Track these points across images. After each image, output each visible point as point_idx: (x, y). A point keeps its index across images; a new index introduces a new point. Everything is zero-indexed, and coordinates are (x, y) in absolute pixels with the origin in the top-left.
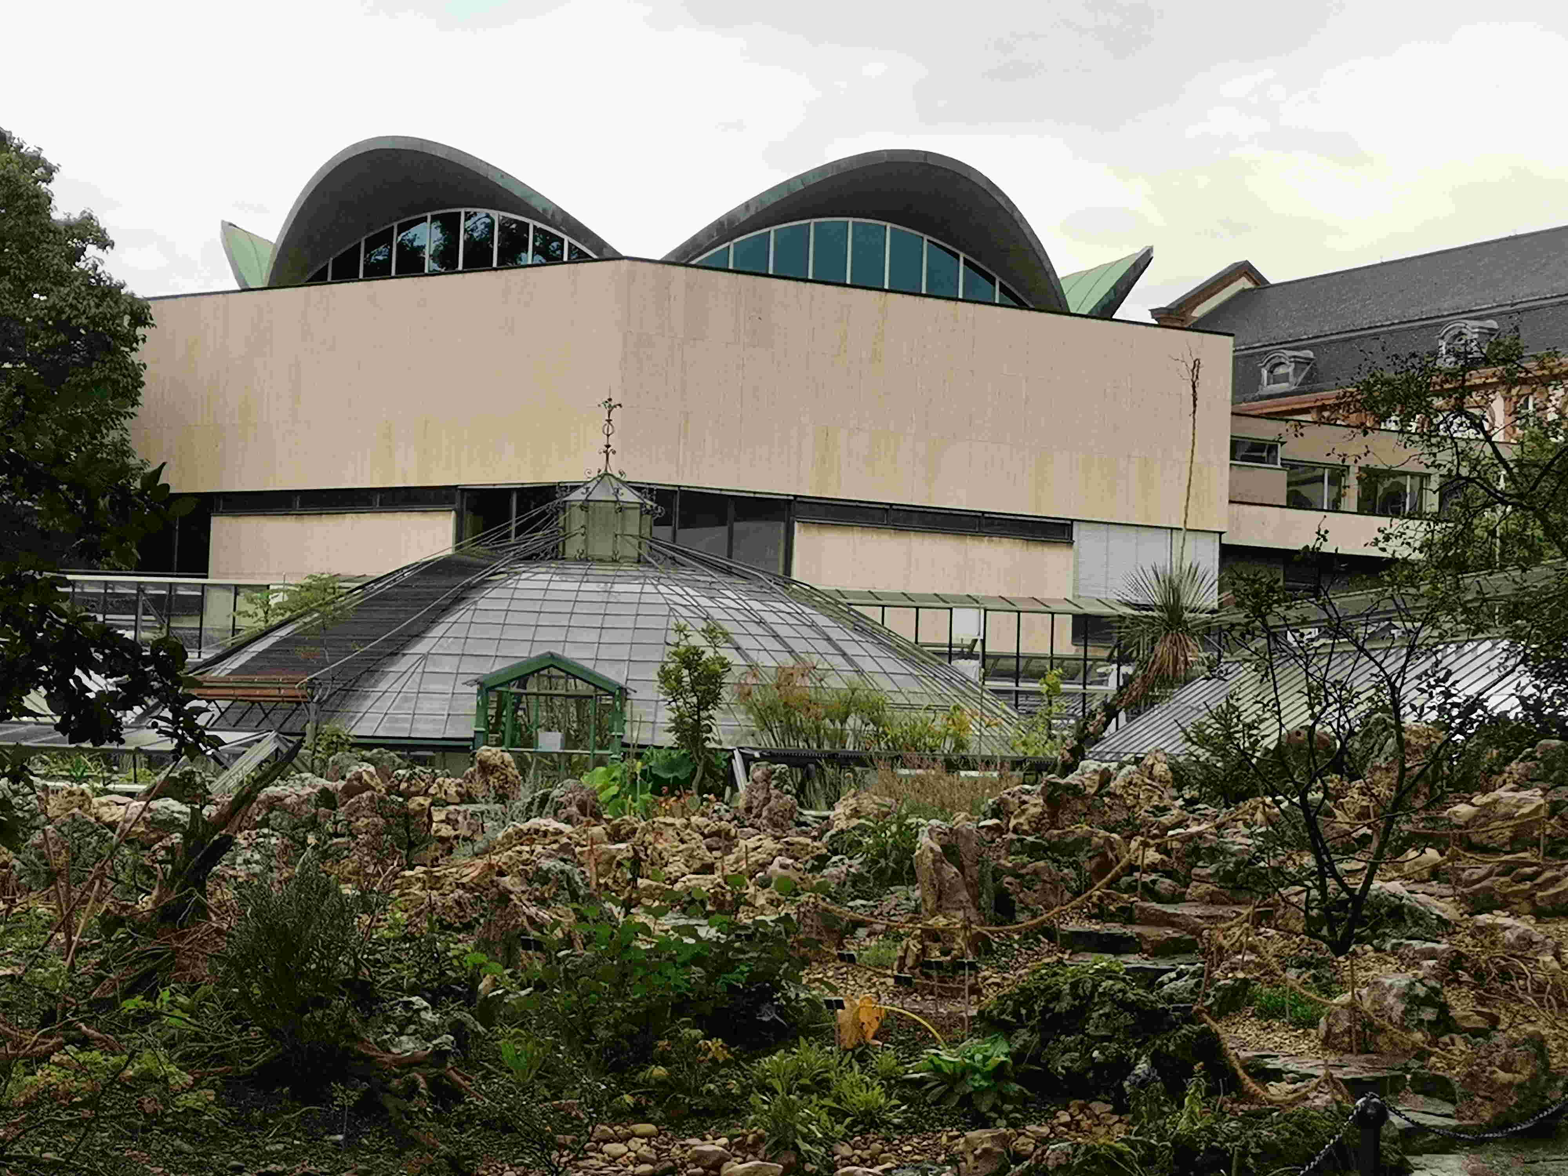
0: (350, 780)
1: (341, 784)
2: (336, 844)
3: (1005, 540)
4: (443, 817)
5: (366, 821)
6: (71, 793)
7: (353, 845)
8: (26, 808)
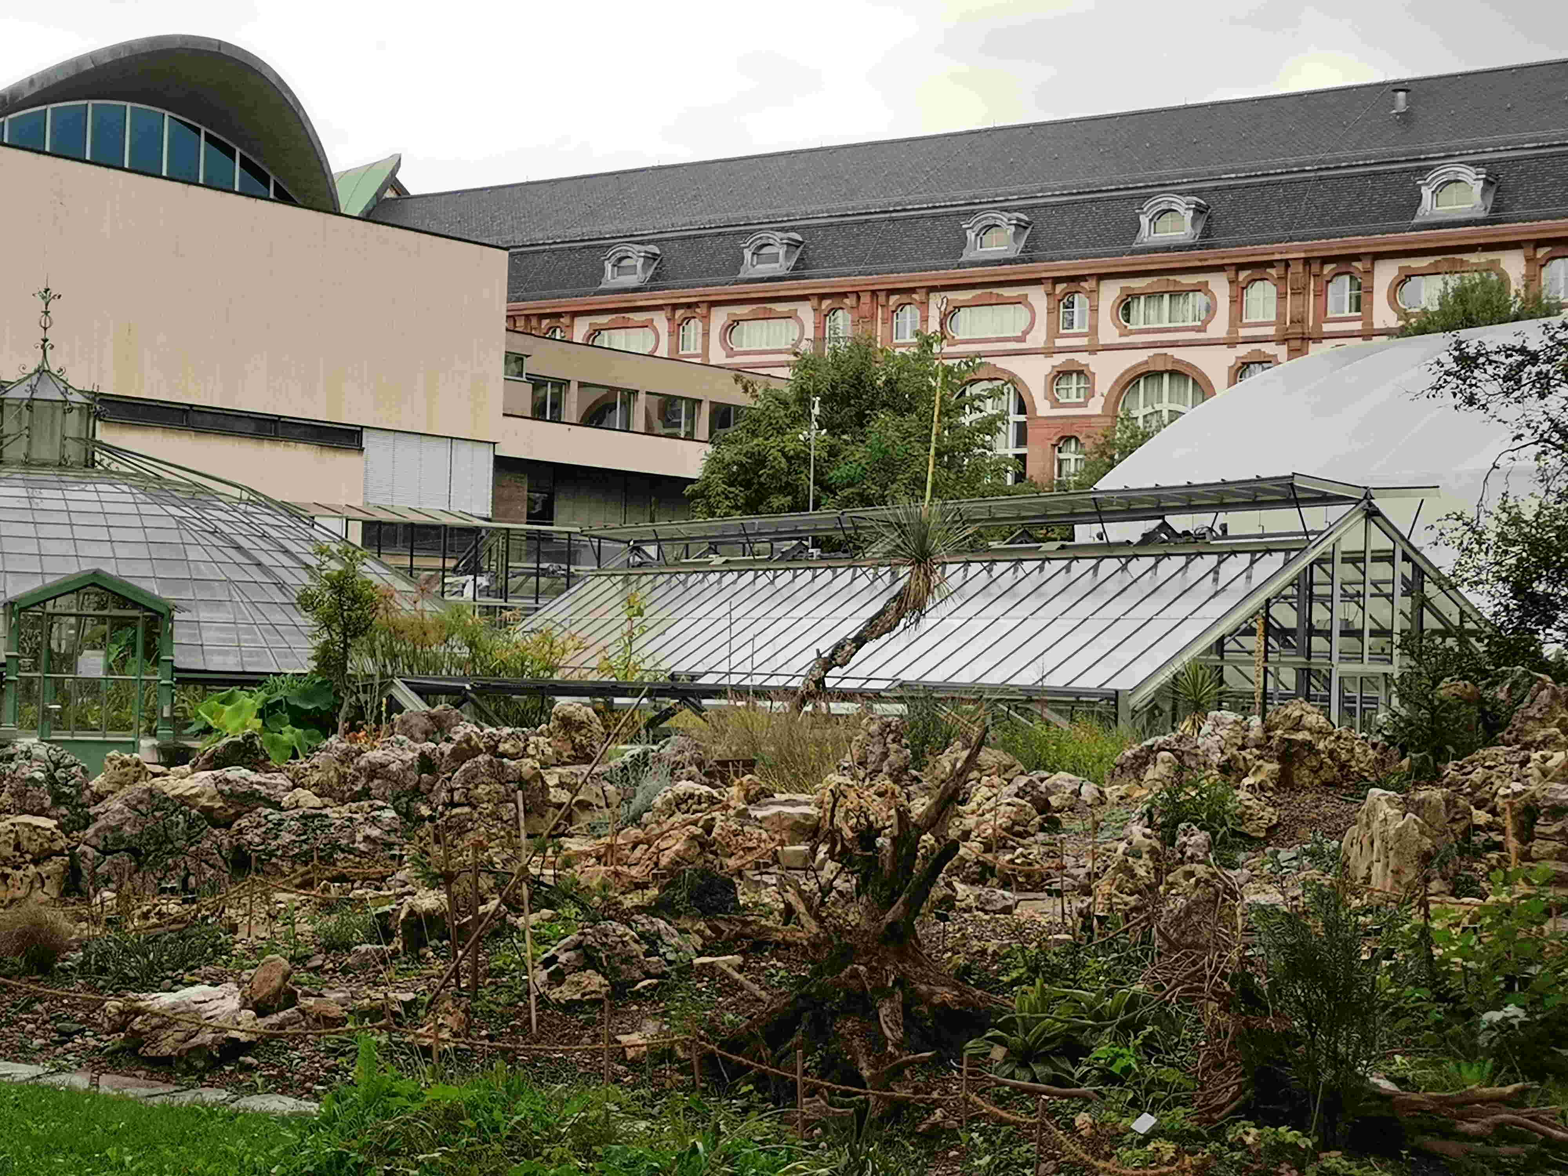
0: (459, 743)
1: (447, 748)
2: (457, 815)
3: (301, 446)
4: (556, 781)
5: (488, 789)
6: (124, 764)
7: (476, 815)
8: (72, 782)
